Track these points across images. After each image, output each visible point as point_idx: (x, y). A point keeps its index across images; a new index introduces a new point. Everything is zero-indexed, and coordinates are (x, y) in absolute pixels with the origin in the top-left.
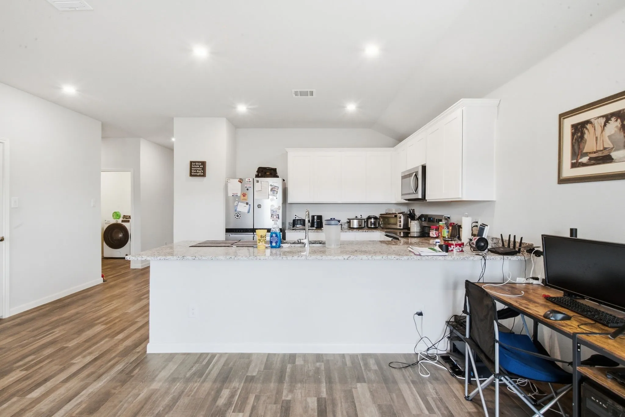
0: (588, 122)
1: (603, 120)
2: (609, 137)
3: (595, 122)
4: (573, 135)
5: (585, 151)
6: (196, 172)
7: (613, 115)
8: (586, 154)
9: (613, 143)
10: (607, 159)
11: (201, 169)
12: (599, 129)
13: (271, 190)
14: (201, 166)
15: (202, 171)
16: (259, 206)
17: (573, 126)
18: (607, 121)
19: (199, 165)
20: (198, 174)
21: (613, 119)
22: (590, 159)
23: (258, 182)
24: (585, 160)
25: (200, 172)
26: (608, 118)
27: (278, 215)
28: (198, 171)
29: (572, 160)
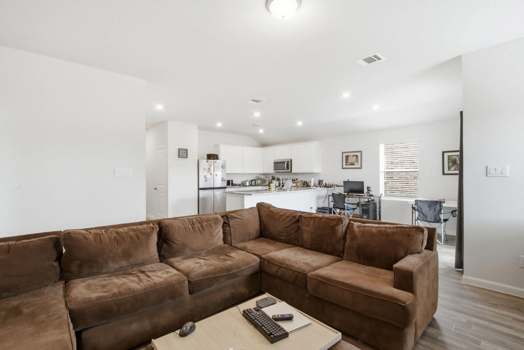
0: (349, 156)
1: (352, 156)
2: (354, 160)
3: (351, 156)
4: (346, 158)
5: (348, 162)
6: (182, 155)
7: (355, 155)
8: (349, 163)
9: (354, 161)
10: (353, 164)
11: (185, 153)
12: (352, 157)
13: (222, 167)
14: (185, 152)
15: (186, 155)
16: (216, 175)
17: (346, 156)
18: (353, 156)
19: (184, 151)
20: (184, 156)
21: (355, 156)
22: (350, 164)
23: (216, 162)
24: (349, 164)
25: (185, 155)
26: (354, 156)
27: (225, 180)
28: (183, 155)
29: (346, 163)
